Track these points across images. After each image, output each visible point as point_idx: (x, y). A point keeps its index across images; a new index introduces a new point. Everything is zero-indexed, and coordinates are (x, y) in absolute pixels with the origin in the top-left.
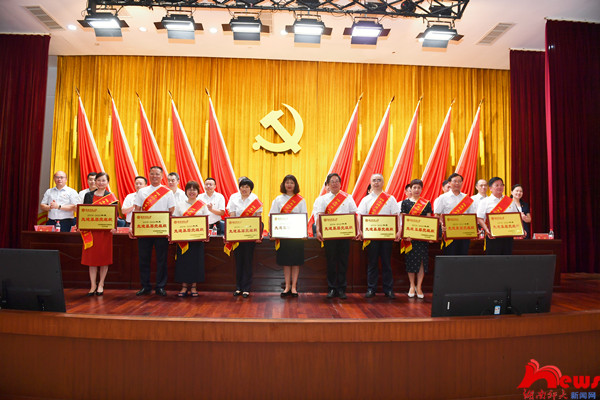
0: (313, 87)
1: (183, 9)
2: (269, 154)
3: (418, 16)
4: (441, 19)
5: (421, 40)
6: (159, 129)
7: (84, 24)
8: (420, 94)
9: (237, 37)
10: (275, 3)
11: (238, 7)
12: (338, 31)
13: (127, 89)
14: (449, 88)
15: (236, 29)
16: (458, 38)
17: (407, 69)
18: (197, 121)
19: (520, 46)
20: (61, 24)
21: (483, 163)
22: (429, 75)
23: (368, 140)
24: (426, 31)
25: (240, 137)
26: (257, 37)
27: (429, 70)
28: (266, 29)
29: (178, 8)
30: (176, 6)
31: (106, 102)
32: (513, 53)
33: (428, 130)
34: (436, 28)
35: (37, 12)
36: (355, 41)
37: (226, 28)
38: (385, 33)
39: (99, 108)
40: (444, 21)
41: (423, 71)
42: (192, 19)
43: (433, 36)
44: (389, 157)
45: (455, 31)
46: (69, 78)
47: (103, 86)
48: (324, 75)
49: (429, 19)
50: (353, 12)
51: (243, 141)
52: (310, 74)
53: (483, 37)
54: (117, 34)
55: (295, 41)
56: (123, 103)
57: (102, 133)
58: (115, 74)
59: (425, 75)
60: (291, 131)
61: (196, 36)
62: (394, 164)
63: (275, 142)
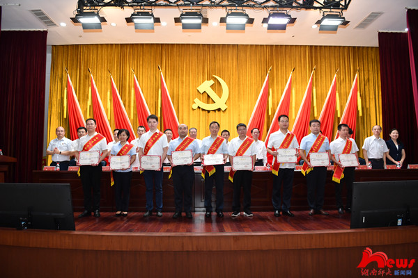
0: (235, 63)
1: (145, 8)
2: (204, 112)
3: (316, 8)
4: (332, 10)
6: (125, 96)
7: (75, 20)
8: (312, 67)
9: (185, 27)
10: (212, 2)
11: (185, 5)
12: (258, 21)
13: (102, 68)
14: (333, 61)
15: (184, 21)
16: (345, 23)
17: (302, 48)
18: (152, 89)
20: (55, 22)
21: (361, 114)
22: (318, 51)
24: (322, 19)
25: (183, 100)
26: (198, 27)
27: (318, 48)
28: (206, 21)
29: (142, 8)
30: (140, 6)
31: (87, 77)
32: (380, 34)
33: (320, 91)
34: (329, 16)
35: (39, 14)
36: (271, 28)
37: (177, 20)
38: (293, 21)
39: (82, 81)
40: (335, 11)
41: (314, 49)
42: (152, 15)
43: (326, 22)
44: (292, 112)
45: (344, 18)
46: (60, 61)
47: (84, 66)
48: (242, 54)
49: (324, 10)
50: (268, 7)
51: (185, 102)
52: (232, 54)
53: (359, 23)
54: (98, 27)
55: (227, 29)
56: (99, 78)
57: (84, 100)
58: (93, 57)
59: (316, 52)
60: (220, 94)
61: (155, 27)
62: (296, 117)
63: (208, 103)
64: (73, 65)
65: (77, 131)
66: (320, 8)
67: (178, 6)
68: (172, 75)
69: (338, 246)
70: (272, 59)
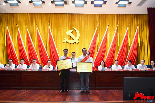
0: (83, 22)
2: (69, 44)
5: (117, 5)
6: (33, 36)
7: (6, 2)
8: (117, 23)
9: (56, 5)
12: (89, 3)
13: (23, 24)
14: (127, 21)
15: (56, 3)
16: (130, 3)
19: (151, 6)
21: (140, 45)
22: (120, 17)
23: (101, 38)
24: (119, 1)
25: (59, 38)
26: (63, 5)
27: (121, 15)
28: (65, 3)
31: (16, 28)
32: (148, 9)
33: (121, 35)
36: (95, 6)
37: (52, 2)
39: (14, 30)
41: (119, 16)
42: (41, 0)
43: (121, 3)
44: (108, 44)
45: (129, 1)
46: (4, 21)
47: (15, 23)
48: (86, 18)
51: (60, 40)
52: (81, 18)
53: (138, 3)
54: (17, 5)
55: (75, 6)
58: (19, 19)
59: (119, 17)
60: (76, 35)
62: (110, 46)
63: (70, 40)
64: (10, 22)
68: (54, 27)
70: (99, 20)
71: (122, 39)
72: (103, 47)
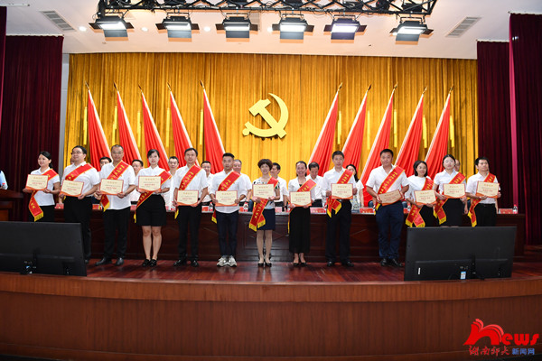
0: (297, 79)
1: (181, 11)
2: (258, 139)
3: (391, 13)
4: (412, 16)
5: (395, 34)
6: (159, 118)
7: (95, 26)
8: (394, 83)
9: (229, 35)
10: (262, 4)
11: (230, 8)
12: (319, 29)
13: (131, 82)
14: (421, 76)
15: (228, 28)
16: (428, 32)
17: (383, 61)
19: (486, 38)
20: (73, 26)
21: (453, 145)
22: (403, 64)
23: (347, 125)
24: (399, 26)
25: (231, 123)
26: (246, 35)
27: (403, 60)
28: (255, 28)
29: (177, 11)
30: (175, 9)
31: (112, 94)
32: (480, 44)
33: (402, 115)
34: (408, 23)
35: (53, 16)
36: (335, 37)
37: (219, 27)
38: (362, 29)
39: (106, 100)
40: (415, 18)
41: (397, 62)
42: (189, 21)
43: (404, 30)
44: (366, 140)
45: (426, 26)
46: (79, 74)
47: (109, 80)
48: (306, 67)
49: (401, 15)
50: (332, 11)
51: (234, 127)
52: (293, 66)
53: (452, 29)
54: (123, 34)
55: (281, 38)
56: (127, 95)
57: (108, 122)
58: (120, 68)
59: (399, 65)
60: (277, 118)
61: (193, 35)
62: (371, 147)
63: (262, 128)
64: (95, 79)
65: (100, 161)
66: (397, 13)
67: (220, 9)
68: (218, 93)
69: (384, 300)
70: (344, 73)
71: (407, 127)
72: (352, 149)
